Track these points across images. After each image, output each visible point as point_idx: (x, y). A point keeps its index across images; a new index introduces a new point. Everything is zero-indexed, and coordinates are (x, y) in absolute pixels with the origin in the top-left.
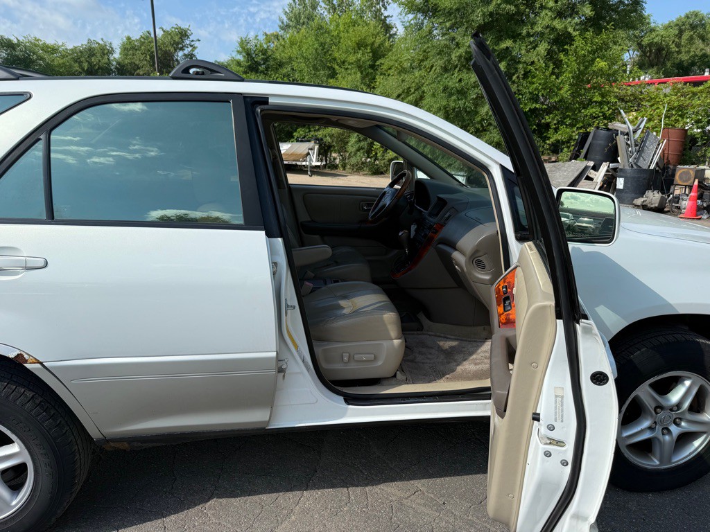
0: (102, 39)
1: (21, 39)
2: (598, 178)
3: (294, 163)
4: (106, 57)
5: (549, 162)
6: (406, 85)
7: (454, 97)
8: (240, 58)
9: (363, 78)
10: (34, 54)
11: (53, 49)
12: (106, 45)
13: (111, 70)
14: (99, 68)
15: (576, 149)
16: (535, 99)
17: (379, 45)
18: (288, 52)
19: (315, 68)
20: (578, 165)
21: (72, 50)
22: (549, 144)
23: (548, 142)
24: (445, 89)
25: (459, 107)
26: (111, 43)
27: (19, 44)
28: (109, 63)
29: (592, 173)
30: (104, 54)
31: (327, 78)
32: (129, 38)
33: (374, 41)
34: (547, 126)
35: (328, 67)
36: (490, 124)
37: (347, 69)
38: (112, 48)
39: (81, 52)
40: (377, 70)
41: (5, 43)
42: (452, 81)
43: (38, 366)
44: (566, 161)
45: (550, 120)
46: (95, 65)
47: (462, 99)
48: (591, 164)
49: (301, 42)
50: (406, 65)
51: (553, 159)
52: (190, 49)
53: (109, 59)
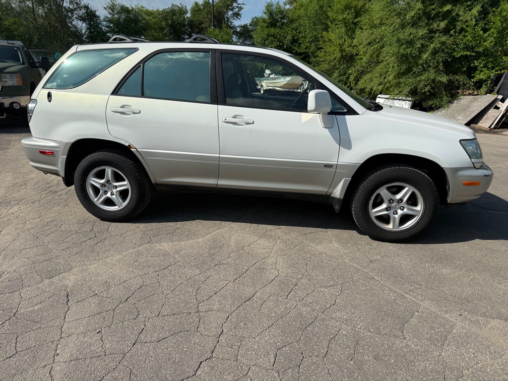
0: (181, 4)
1: (134, 7)
2: (503, 108)
3: (292, 90)
4: (183, 16)
5: (472, 95)
6: (373, 37)
7: (404, 46)
8: (265, 16)
9: (347, 31)
10: (140, 16)
11: (151, 13)
12: (183, 8)
13: (185, 24)
14: (178, 23)
15: (492, 86)
16: (467, 48)
17: (361, 7)
18: (298, 12)
19: (315, 24)
20: (490, 98)
21: (162, 11)
22: (473, 82)
23: (472, 80)
24: (398, 40)
25: (407, 54)
26: (186, 7)
27: (133, 9)
28: (184, 20)
29: (499, 104)
30: (181, 14)
31: (322, 31)
32: (196, 3)
33: (358, 4)
34: (475, 68)
35: (323, 23)
36: (429, 66)
37: (336, 25)
38: (187, 10)
39: (167, 12)
40: (358, 25)
41: (125, 10)
42: (404, 35)
43: (135, 150)
44: (484, 94)
45: (478, 64)
46: (175, 21)
47: (410, 48)
48: (500, 97)
49: (307, 5)
50: (377, 22)
51: (476, 93)
52: (237, 9)
53: (184, 17)
